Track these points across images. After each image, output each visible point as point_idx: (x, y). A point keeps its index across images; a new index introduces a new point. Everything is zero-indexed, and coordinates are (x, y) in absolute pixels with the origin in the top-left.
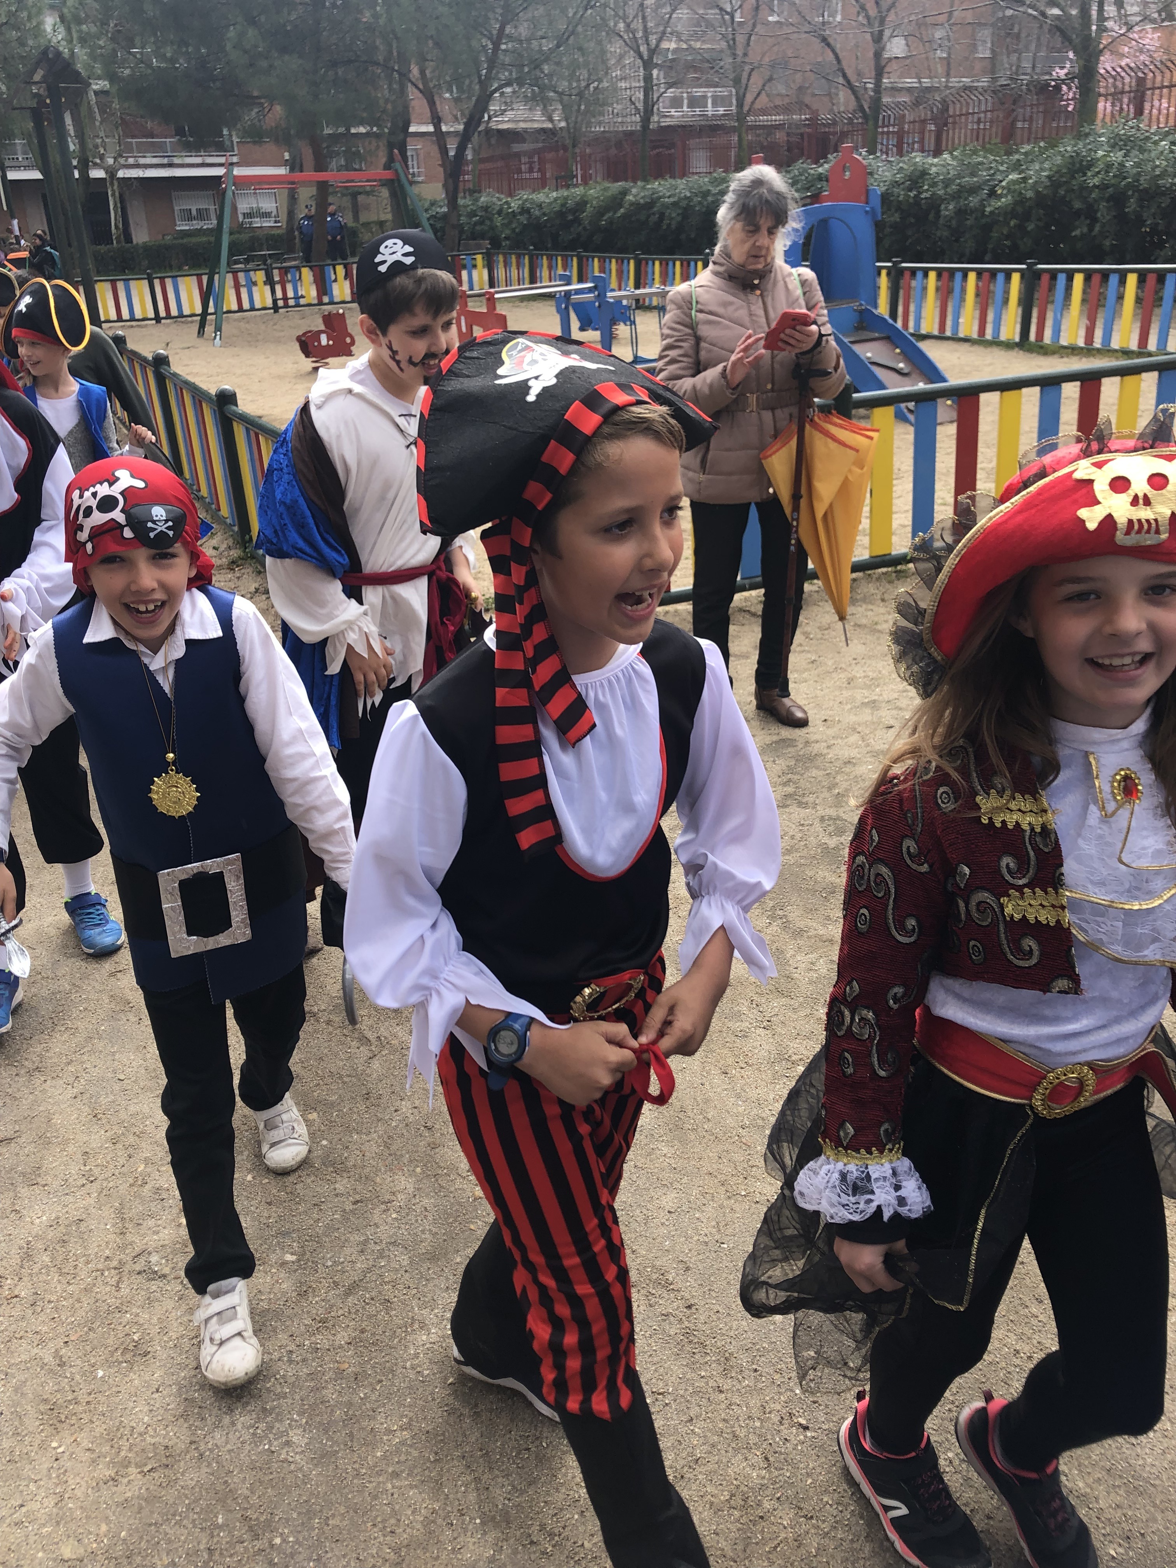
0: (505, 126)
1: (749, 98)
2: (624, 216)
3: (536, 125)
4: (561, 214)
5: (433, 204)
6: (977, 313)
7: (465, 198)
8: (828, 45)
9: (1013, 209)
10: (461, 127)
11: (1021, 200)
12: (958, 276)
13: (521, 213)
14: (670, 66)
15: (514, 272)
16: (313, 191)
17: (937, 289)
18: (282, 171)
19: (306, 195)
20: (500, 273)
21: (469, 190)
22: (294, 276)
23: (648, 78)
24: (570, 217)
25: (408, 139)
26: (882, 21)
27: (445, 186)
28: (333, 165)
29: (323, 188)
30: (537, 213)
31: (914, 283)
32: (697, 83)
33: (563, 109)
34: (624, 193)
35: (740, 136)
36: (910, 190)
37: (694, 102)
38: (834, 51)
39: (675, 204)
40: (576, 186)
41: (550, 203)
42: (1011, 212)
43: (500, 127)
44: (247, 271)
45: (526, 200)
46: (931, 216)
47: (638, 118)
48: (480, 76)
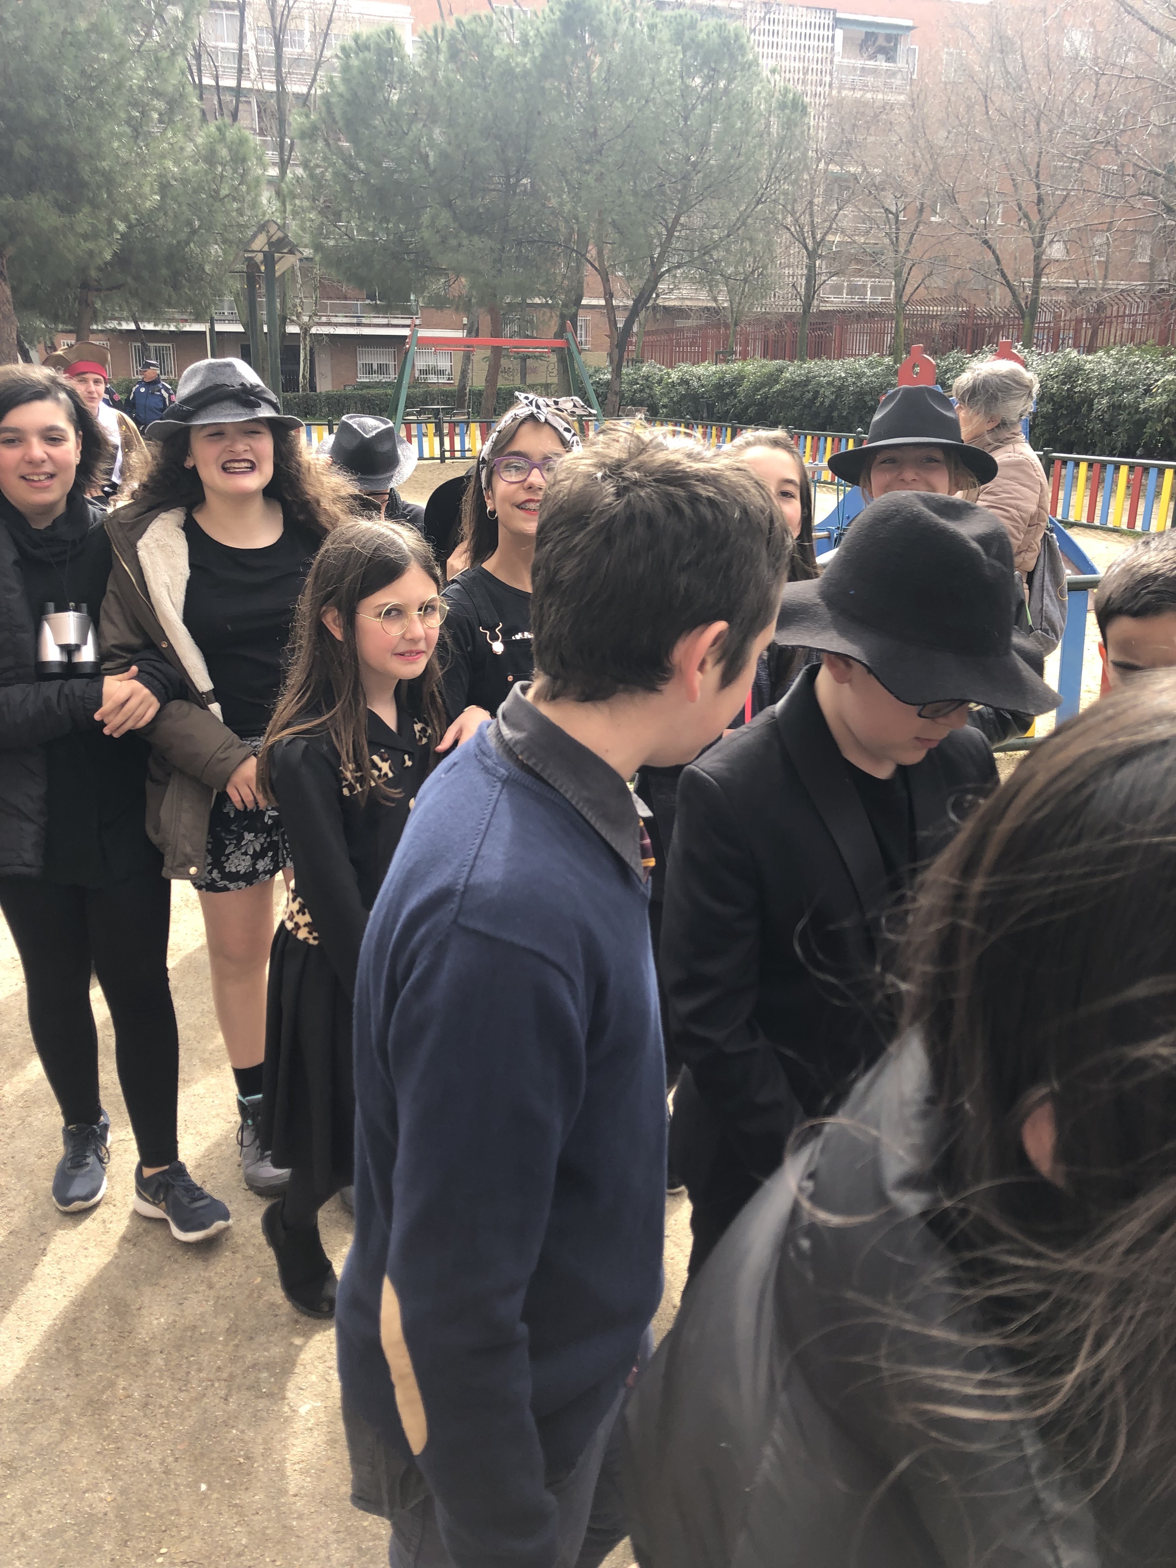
0: (672, 303)
1: (908, 290)
2: (780, 392)
3: (701, 304)
4: (718, 387)
5: (597, 371)
6: (1127, 504)
7: (628, 367)
8: (990, 247)
9: (1167, 408)
10: (630, 303)
11: (1175, 401)
12: (1110, 468)
13: (679, 384)
14: (834, 257)
16: (488, 353)
17: (1088, 479)
18: (459, 334)
19: (480, 356)
21: (633, 360)
22: (462, 430)
23: (811, 268)
24: (727, 390)
25: (580, 311)
26: (1043, 228)
27: (610, 355)
28: (507, 331)
29: (497, 352)
30: (695, 384)
31: (1064, 472)
32: (858, 273)
33: (729, 292)
34: (781, 371)
35: (897, 323)
36: (1064, 383)
37: (853, 290)
38: (994, 252)
39: (830, 383)
40: (734, 361)
41: (708, 377)
42: (1163, 411)
43: (666, 304)
44: (419, 423)
45: (687, 372)
46: (1084, 409)
47: (799, 302)
48: (652, 258)
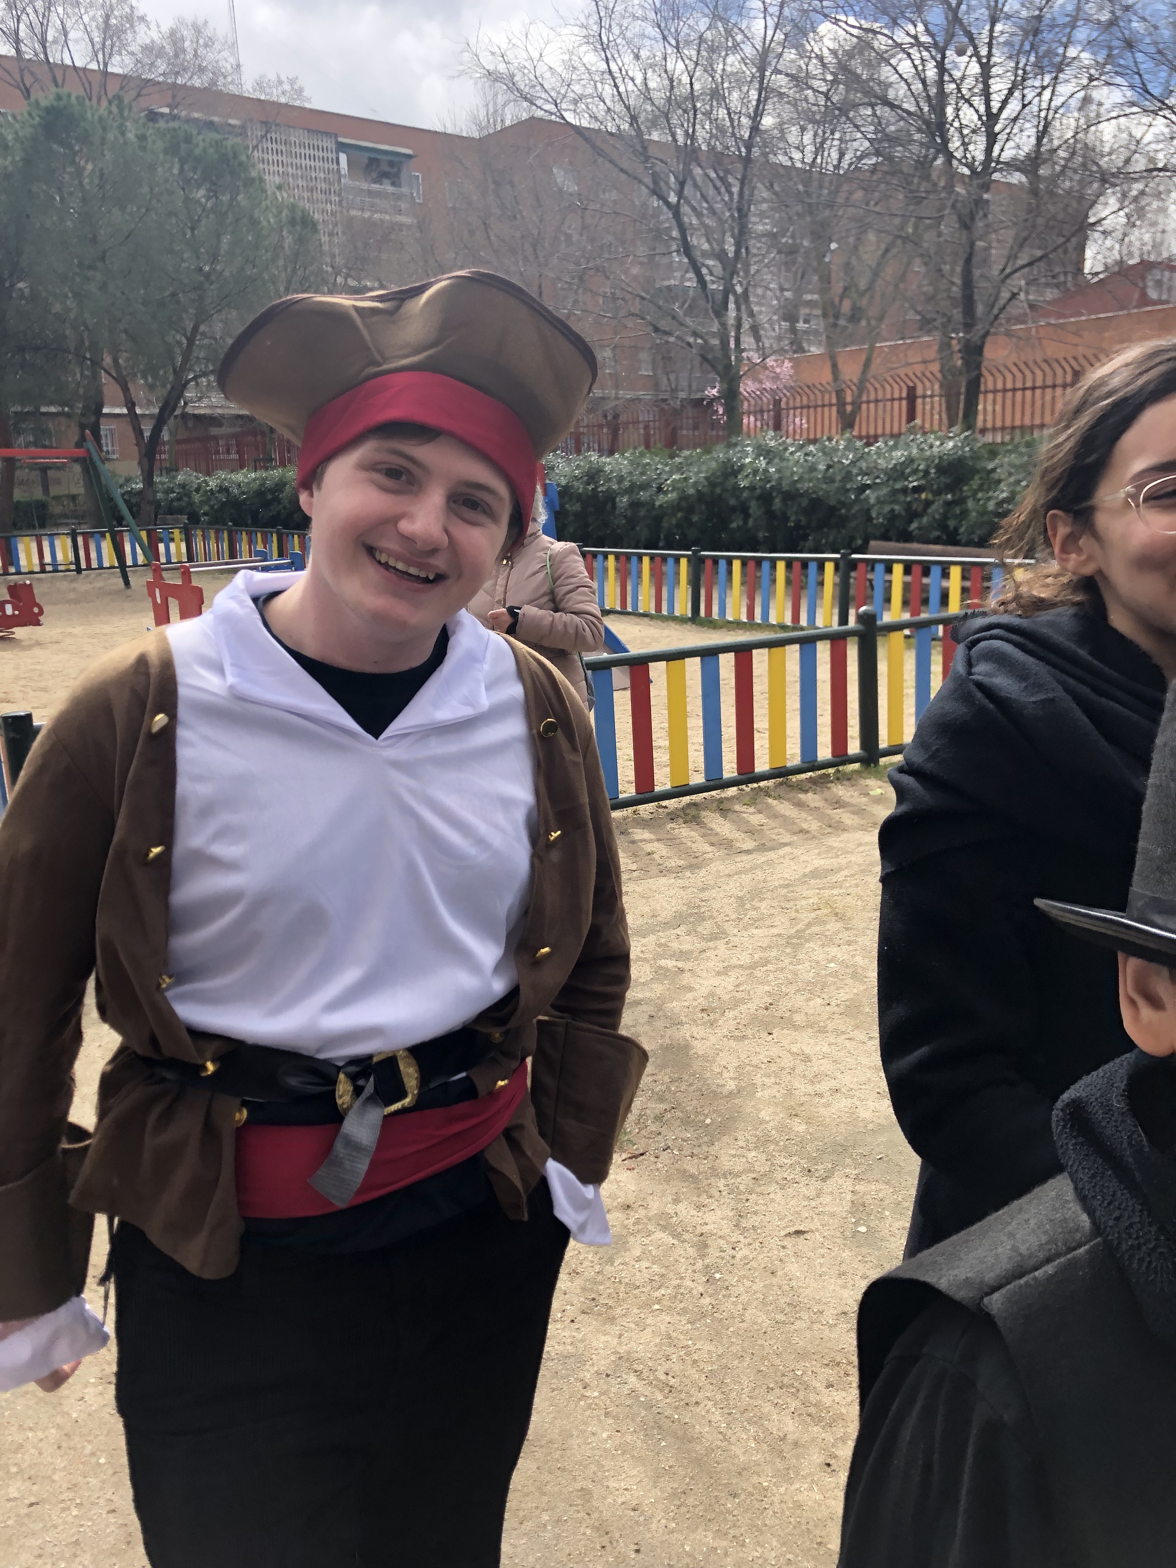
0: (202, 412)
3: (233, 412)
4: (260, 493)
5: (128, 480)
6: (653, 591)
7: (161, 475)
9: (678, 504)
10: (157, 411)
11: (684, 498)
12: (634, 560)
13: (219, 492)
15: (213, 546)
17: (617, 570)
20: (199, 545)
21: (166, 469)
24: (269, 497)
25: (102, 420)
27: (140, 463)
28: (21, 441)
29: (9, 463)
30: (236, 491)
31: (597, 564)
40: (273, 468)
41: (249, 483)
42: (675, 507)
43: (196, 412)
45: (225, 479)
48: (175, 367)
